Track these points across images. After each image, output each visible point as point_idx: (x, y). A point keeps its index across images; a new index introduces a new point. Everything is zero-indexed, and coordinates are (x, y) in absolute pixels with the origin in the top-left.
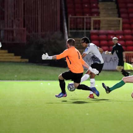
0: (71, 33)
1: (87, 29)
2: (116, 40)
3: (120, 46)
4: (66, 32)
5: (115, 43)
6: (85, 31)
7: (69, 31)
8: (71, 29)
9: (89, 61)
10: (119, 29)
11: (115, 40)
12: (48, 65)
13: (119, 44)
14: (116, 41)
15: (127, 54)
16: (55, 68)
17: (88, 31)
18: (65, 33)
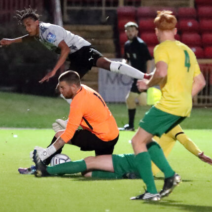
0: (69, 12)
1: (108, 4)
2: (134, 28)
3: (142, 44)
4: (58, 10)
5: (131, 35)
6: (104, 8)
7: (66, 8)
8: (69, 3)
9: (113, 82)
10: (187, 5)
11: (131, 28)
12: (14, 91)
13: (141, 41)
14: (133, 31)
15: (207, 65)
16: (31, 97)
17: (111, 8)
18: (56, 12)
